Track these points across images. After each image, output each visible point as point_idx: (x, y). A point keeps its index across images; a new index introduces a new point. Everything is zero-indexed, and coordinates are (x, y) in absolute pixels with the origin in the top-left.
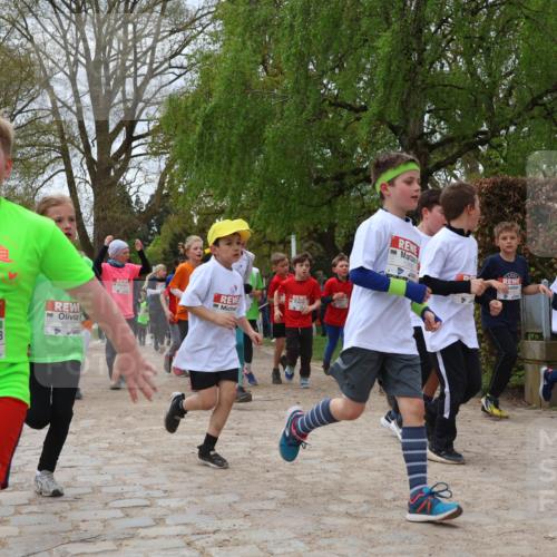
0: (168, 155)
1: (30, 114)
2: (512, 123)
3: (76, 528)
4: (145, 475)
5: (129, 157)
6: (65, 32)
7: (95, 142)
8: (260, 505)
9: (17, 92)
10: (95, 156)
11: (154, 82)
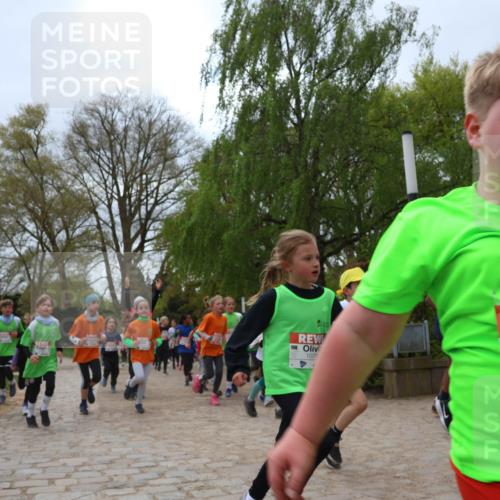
0: (166, 251)
1: (84, 229)
2: (372, 228)
3: (111, 480)
4: (153, 447)
5: (143, 252)
6: (105, 181)
7: (123, 244)
8: (223, 464)
9: (77, 216)
10: (122, 252)
11: (158, 208)
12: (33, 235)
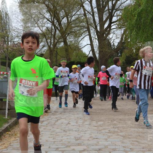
0: (124, 28)
1: (77, 16)
4: (123, 143)
5: (110, 29)
7: (99, 25)
9: (73, 8)
10: (99, 30)
12: (48, 20)
